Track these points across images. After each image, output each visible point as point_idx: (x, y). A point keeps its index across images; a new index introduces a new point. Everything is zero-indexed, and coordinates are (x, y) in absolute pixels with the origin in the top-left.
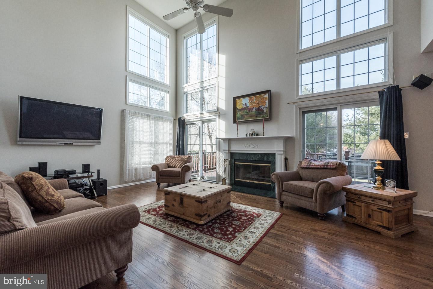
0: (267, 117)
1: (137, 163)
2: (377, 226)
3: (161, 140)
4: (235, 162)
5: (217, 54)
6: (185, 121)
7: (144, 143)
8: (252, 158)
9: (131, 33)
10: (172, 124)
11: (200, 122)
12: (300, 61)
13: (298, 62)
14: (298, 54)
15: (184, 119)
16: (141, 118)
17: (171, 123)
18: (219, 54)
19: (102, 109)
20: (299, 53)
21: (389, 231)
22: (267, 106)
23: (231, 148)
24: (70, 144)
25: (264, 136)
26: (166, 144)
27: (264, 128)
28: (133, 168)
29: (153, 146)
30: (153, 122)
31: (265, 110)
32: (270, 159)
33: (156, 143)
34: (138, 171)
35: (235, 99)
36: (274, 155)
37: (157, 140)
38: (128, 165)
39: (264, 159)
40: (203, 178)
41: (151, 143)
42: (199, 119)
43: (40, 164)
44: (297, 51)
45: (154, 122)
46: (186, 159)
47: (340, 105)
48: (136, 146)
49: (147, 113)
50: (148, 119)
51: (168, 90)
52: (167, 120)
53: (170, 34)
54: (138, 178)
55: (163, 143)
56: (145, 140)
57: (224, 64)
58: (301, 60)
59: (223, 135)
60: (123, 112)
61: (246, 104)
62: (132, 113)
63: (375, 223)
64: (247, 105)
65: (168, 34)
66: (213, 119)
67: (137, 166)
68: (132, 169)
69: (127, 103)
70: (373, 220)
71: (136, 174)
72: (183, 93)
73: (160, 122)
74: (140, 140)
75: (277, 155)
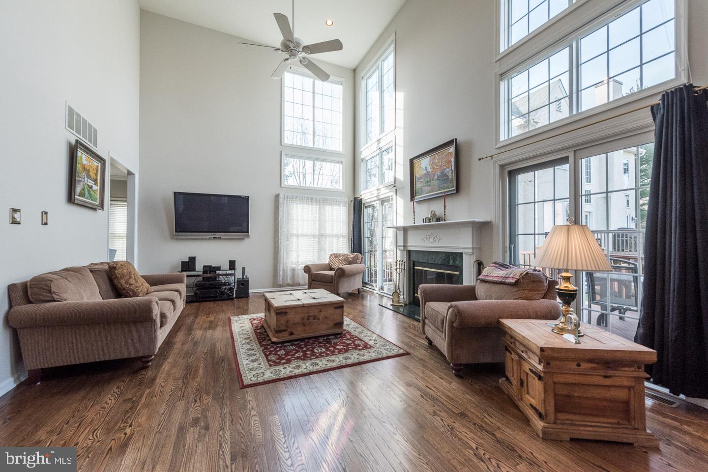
0: (453, 187)
1: (294, 261)
2: (529, 406)
3: (328, 231)
4: (414, 266)
5: (394, 92)
6: (363, 202)
7: (304, 235)
8: (435, 261)
9: (288, 94)
10: (345, 208)
11: (377, 202)
12: (501, 75)
13: (498, 77)
14: (498, 62)
15: (361, 199)
16: (300, 203)
17: (345, 206)
18: (397, 93)
19: (248, 197)
20: (498, 60)
21: (539, 421)
22: (453, 168)
23: (407, 244)
24: (219, 238)
25: (445, 221)
26: (337, 236)
27: (445, 207)
28: (289, 269)
29: (317, 239)
30: (315, 208)
31: (450, 174)
32: (458, 262)
33: (321, 236)
34: (296, 272)
35: (411, 161)
36: (461, 255)
37: (323, 232)
38: (283, 265)
39: (449, 264)
40: (383, 290)
41: (314, 236)
42: (375, 199)
43: (190, 258)
44: (496, 58)
45: (318, 206)
46: (351, 259)
47: (575, 151)
48: (294, 239)
49: (307, 196)
50: (310, 203)
51: (342, 159)
52: (338, 203)
53: (343, 79)
54: (296, 282)
55: (332, 236)
56: (305, 232)
57: (402, 108)
58: (503, 71)
59: (401, 223)
60: (277, 196)
61: (426, 167)
62: (287, 197)
63: (528, 400)
64: (428, 170)
65: (341, 80)
66: (389, 197)
67: (294, 266)
68: (287, 270)
69: (282, 186)
70: (528, 393)
71: (293, 276)
72: (360, 160)
73: (328, 207)
74: (298, 231)
75: (464, 255)
